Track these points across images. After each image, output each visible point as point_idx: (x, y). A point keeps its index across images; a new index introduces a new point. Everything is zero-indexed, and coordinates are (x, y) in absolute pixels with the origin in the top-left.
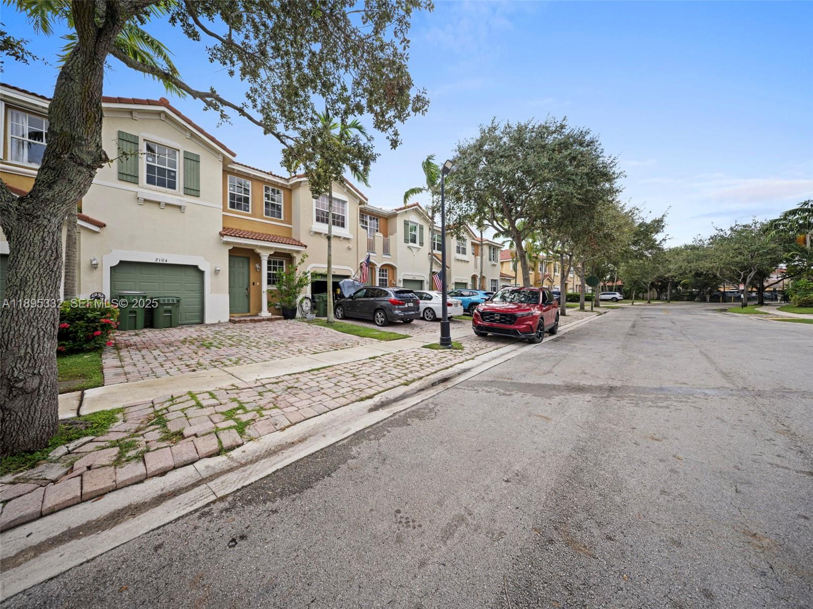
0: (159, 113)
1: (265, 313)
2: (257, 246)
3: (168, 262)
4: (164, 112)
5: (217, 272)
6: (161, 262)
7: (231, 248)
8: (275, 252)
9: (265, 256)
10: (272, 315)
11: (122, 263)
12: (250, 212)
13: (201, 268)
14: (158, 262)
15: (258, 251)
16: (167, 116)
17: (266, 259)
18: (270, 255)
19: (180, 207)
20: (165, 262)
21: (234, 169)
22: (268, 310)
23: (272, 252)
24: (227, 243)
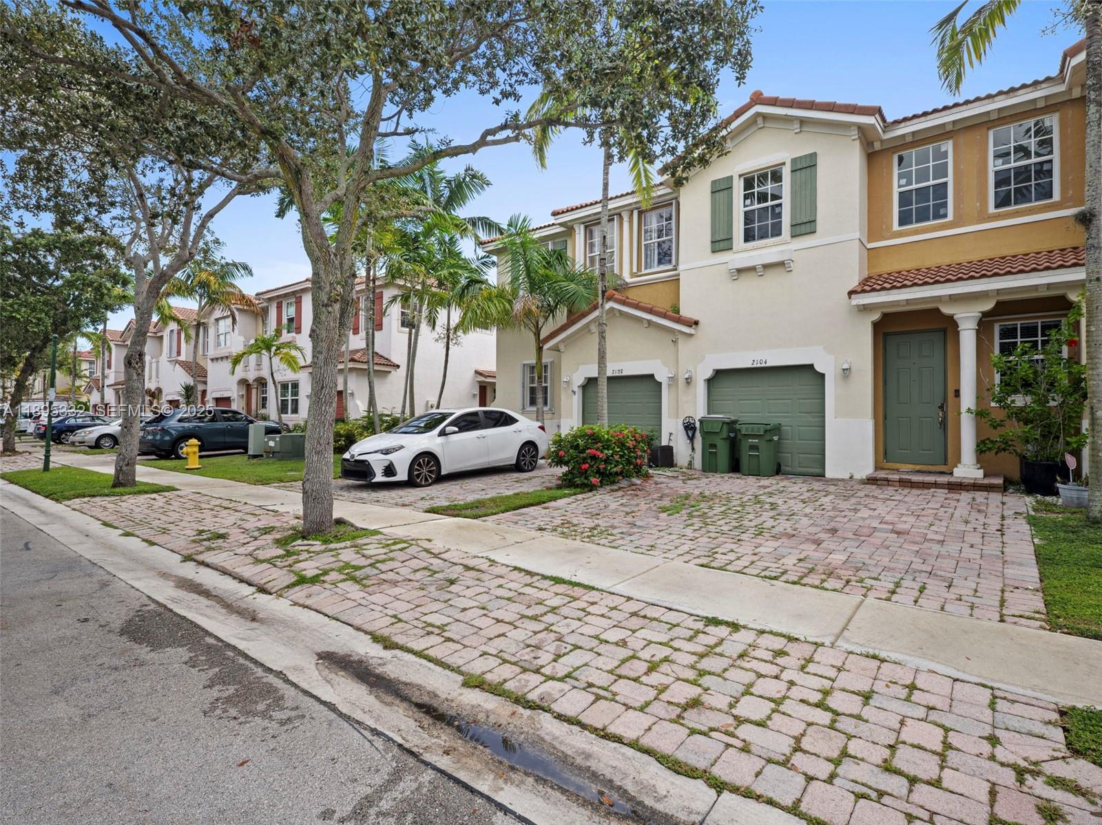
0: (753, 121)
1: (967, 469)
2: (939, 299)
3: (768, 364)
4: (758, 114)
5: (846, 372)
6: (759, 365)
7: (876, 316)
8: (998, 304)
9: (967, 321)
10: (985, 476)
11: (719, 373)
12: (950, 217)
13: (819, 368)
14: (755, 366)
15: (946, 310)
16: (765, 117)
17: (973, 325)
18: (985, 314)
19: (781, 264)
20: (764, 365)
21: (903, 136)
22: (978, 461)
23: (988, 306)
24: (865, 309)
